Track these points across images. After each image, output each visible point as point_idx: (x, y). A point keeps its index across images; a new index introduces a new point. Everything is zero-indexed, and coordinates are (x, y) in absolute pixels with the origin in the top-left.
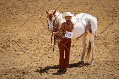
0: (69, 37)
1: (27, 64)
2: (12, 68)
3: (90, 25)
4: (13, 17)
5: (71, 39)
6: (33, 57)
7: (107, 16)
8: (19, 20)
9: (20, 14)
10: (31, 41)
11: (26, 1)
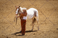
0: (25, 19)
1: (9, 33)
2: (2, 35)
3: (36, 13)
4: (1, 11)
5: (26, 20)
6: (11, 30)
7: (46, 11)
8: (4, 13)
9: (5, 10)
10: (10, 23)
11: (7, 4)
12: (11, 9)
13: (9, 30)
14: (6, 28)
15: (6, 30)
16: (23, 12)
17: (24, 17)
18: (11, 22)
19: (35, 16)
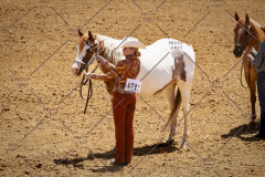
1: (46, 147)
2: (15, 156)
3: (184, 65)
4: (16, 48)
6: (59, 132)
7: (216, 46)
8: (29, 53)
9: (31, 42)
10: (54, 98)
11: (44, 14)
12: (58, 37)
13: (48, 131)
14: (34, 123)
15: (36, 132)
16: (124, 58)
17: (129, 81)
18: (60, 97)
19: (178, 78)
